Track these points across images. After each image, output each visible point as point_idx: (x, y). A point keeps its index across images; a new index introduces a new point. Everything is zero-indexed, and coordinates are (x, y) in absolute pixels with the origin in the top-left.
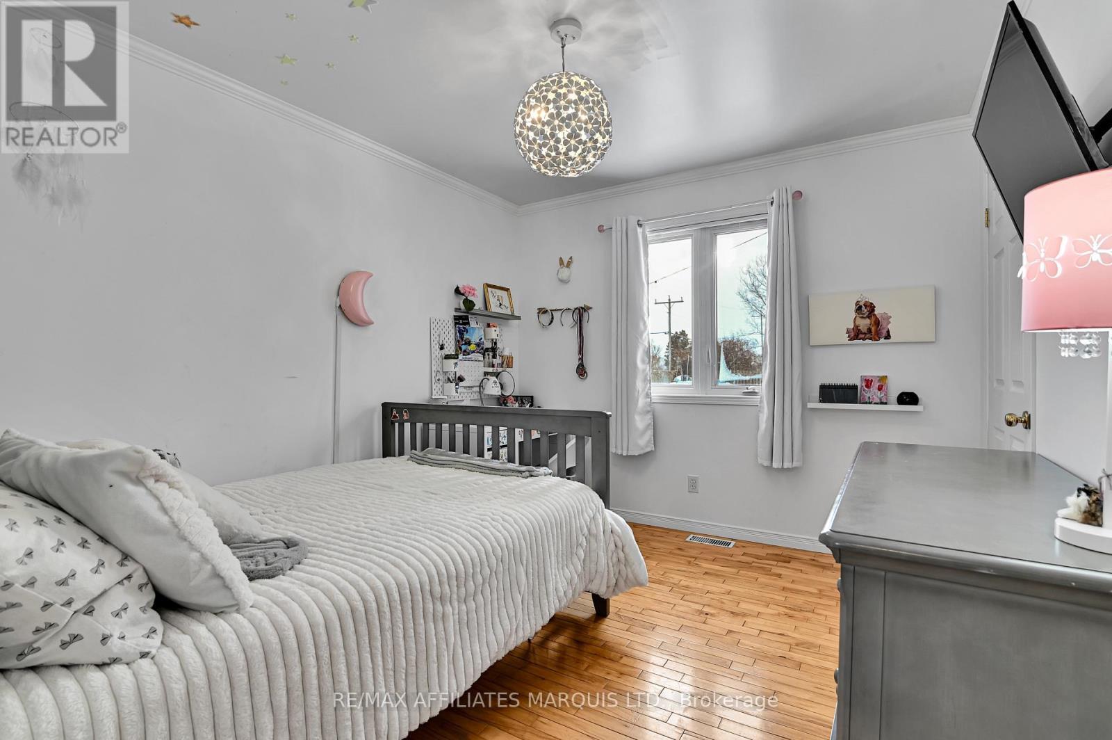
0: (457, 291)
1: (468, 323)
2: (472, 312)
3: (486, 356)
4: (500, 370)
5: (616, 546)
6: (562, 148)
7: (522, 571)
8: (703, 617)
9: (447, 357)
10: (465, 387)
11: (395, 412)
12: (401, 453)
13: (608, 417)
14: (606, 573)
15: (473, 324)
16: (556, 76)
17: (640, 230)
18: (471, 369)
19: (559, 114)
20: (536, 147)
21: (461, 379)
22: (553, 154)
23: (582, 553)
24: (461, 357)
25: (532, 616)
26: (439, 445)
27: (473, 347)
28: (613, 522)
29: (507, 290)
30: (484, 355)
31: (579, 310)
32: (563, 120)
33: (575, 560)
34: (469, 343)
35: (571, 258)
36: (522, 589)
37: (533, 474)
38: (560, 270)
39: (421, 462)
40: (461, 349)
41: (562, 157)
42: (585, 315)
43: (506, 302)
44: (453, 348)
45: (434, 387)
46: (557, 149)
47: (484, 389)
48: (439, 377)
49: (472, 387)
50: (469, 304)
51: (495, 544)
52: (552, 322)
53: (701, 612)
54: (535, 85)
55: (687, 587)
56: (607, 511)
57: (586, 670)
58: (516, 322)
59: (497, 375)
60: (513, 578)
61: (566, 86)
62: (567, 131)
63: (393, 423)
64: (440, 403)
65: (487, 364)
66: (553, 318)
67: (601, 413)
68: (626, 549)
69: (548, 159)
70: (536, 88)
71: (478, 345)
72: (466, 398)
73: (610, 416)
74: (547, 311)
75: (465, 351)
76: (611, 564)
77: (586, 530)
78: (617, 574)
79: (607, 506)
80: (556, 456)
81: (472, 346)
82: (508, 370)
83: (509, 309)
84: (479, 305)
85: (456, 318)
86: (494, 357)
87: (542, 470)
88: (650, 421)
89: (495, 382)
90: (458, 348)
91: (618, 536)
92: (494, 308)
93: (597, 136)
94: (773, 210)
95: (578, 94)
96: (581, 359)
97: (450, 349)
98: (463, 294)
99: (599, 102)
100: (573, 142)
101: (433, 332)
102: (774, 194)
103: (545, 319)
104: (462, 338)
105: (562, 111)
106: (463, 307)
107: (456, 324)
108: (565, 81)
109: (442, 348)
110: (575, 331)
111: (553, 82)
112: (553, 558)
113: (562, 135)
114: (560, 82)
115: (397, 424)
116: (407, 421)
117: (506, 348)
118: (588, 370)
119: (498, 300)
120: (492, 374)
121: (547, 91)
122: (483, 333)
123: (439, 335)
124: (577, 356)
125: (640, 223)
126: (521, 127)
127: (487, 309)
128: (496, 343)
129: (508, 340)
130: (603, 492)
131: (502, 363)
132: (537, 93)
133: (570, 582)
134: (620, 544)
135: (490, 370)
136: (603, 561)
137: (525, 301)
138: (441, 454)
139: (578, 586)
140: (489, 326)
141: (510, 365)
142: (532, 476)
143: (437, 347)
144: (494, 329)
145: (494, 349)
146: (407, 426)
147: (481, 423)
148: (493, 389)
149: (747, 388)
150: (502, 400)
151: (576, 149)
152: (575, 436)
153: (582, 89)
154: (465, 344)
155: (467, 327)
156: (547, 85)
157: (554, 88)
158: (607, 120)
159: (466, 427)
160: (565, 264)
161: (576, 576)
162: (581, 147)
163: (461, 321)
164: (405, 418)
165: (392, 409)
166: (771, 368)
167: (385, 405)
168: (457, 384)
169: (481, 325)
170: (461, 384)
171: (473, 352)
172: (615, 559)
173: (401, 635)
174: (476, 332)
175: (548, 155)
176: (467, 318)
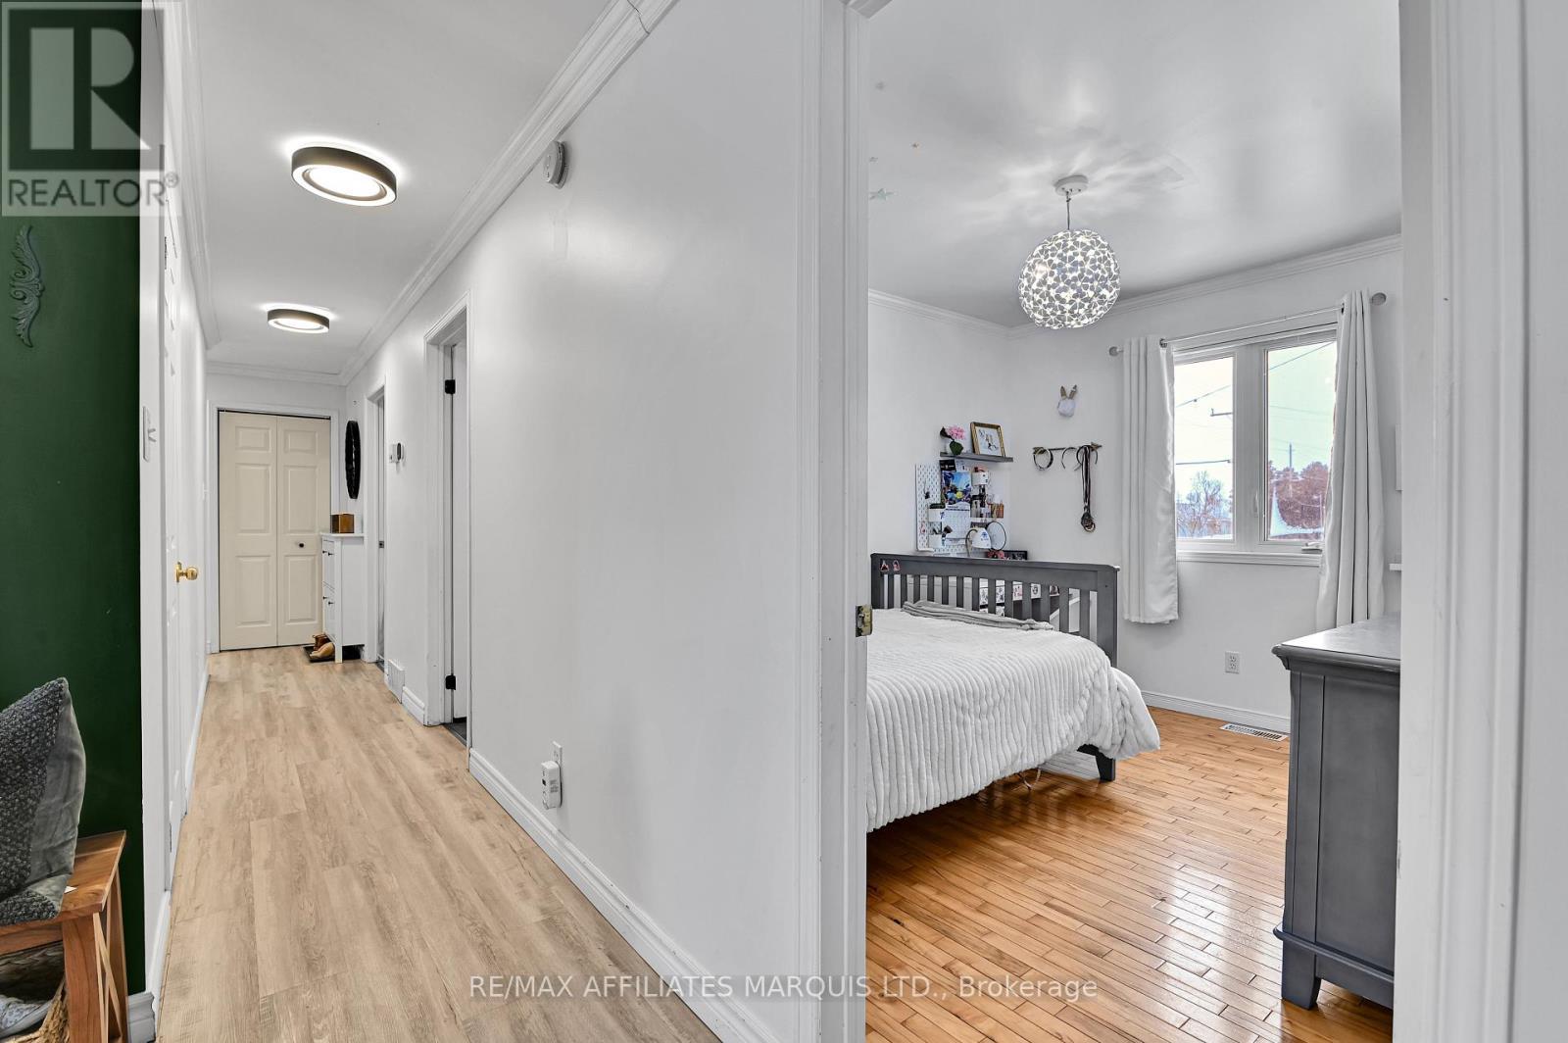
0: (943, 433)
1: (954, 468)
2: (960, 456)
3: (974, 504)
4: (989, 520)
5: (1123, 705)
6: (1068, 307)
7: (1027, 705)
8: (1226, 795)
9: (933, 506)
10: (951, 540)
11: (884, 563)
12: (891, 606)
13: (1116, 571)
14: (1111, 730)
15: (959, 468)
16: (1061, 238)
17: (1163, 351)
18: (958, 519)
19: (1064, 277)
20: (1041, 307)
21: (948, 530)
22: (1059, 313)
23: (1084, 703)
24: (947, 505)
25: (1035, 748)
26: (931, 598)
27: (959, 495)
28: (1119, 680)
29: (997, 427)
30: (971, 503)
31: (1085, 449)
32: (1068, 283)
33: (1078, 709)
34: (955, 490)
35: (1075, 387)
36: (1027, 721)
37: (1033, 627)
38: (1062, 403)
39: (915, 613)
40: (946, 497)
41: (1067, 315)
42: (1093, 455)
43: (996, 442)
44: (939, 497)
45: (919, 538)
46: (1062, 308)
47: (971, 542)
48: (925, 528)
49: (959, 539)
50: (956, 448)
51: (1004, 676)
52: (1050, 463)
53: (1224, 791)
54: (1040, 248)
55: (1212, 769)
56: (1113, 669)
57: (1088, 814)
58: (1007, 464)
59: (986, 526)
60: (1019, 708)
61: (1072, 248)
62: (1073, 292)
63: (882, 575)
64: (928, 554)
65: (974, 513)
66: (1052, 459)
67: (1108, 566)
68: (1135, 709)
69: (1052, 317)
70: (1041, 252)
71: (965, 492)
72: (954, 551)
73: (1118, 570)
74: (1045, 451)
75: (951, 499)
76: (1116, 721)
77: (1089, 683)
78: (1123, 734)
79: (1114, 664)
80: (1057, 612)
81: (958, 493)
82: (998, 520)
83: (1000, 449)
84: (966, 447)
85: (942, 463)
86: (982, 505)
87: (1043, 624)
88: (1172, 584)
89: (984, 534)
90: (944, 496)
91: (1126, 695)
92: (983, 450)
93: (1104, 292)
94: (1343, 318)
95: (1083, 254)
96: (1087, 508)
97: (936, 498)
98: (950, 437)
99: (1105, 258)
100: (1078, 300)
101: (918, 479)
102: (1345, 300)
103: (1043, 459)
104: (948, 485)
105: (1068, 274)
106: (949, 450)
107: (942, 469)
108: (1070, 244)
109: (927, 496)
110: (1080, 475)
111: (1058, 245)
112: (1056, 701)
113: (1067, 295)
114: (1065, 245)
115: (886, 576)
116: (897, 573)
117: (996, 496)
118: (1095, 521)
119: (987, 440)
120: (980, 525)
121: (1053, 255)
122: (970, 478)
123: (925, 483)
124: (1082, 504)
125: (1164, 342)
126: (1026, 289)
127: (974, 452)
128: (984, 490)
129: (999, 485)
130: (1110, 649)
131: (992, 513)
132: (1042, 257)
133: (1072, 728)
134: (1127, 703)
135: (979, 520)
136: (1108, 716)
137: (1018, 442)
138: (934, 606)
139: (1081, 734)
140: (976, 470)
141: (1000, 515)
142: (1032, 629)
143: (923, 495)
144: (983, 473)
145: (982, 497)
146: (897, 578)
147: (975, 576)
148: (981, 542)
149: (1307, 545)
150: (991, 553)
151: (1082, 306)
152: (1078, 591)
153: (1088, 249)
154: (952, 491)
155: (953, 472)
156: (1053, 249)
157: (1060, 251)
158: (1114, 273)
159: (960, 579)
160: (1068, 395)
161: (1079, 725)
162: (1087, 305)
163: (947, 466)
164: (895, 569)
165: (881, 560)
166: (1335, 519)
167: (874, 556)
168: (944, 536)
169: (968, 470)
170: (948, 535)
171: (960, 500)
172: (1121, 717)
173: (935, 726)
174: (964, 479)
175: (1053, 314)
176: (952, 462)
